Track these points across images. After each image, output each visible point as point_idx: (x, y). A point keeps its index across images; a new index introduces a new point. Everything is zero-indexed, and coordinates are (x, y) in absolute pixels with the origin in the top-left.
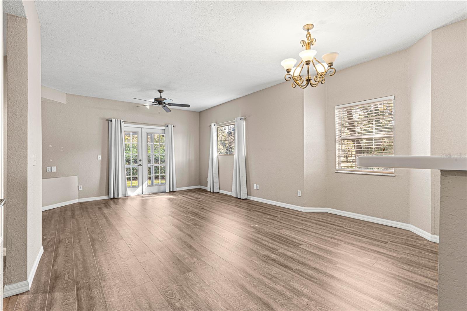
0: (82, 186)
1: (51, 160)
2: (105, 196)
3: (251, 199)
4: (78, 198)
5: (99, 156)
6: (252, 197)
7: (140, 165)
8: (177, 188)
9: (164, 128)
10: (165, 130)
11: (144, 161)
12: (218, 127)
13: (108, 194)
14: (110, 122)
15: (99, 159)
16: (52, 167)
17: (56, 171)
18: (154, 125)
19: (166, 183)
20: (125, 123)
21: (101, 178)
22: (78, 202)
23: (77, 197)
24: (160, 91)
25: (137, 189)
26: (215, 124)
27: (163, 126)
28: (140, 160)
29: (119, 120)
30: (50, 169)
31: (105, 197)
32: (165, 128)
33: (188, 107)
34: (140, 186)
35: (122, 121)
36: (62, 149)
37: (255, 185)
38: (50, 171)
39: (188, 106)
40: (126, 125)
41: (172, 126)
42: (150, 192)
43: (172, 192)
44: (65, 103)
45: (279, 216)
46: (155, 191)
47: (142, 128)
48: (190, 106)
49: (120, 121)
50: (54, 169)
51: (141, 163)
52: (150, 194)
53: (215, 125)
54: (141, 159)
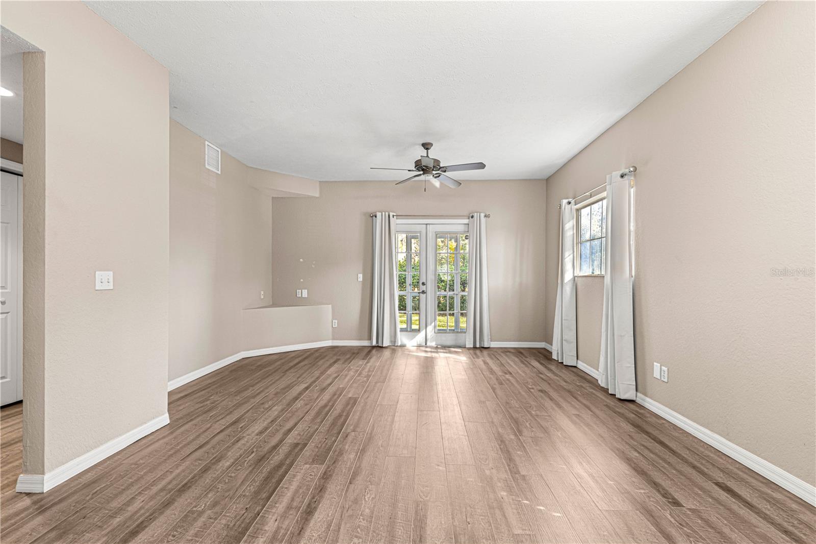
0: (336, 321)
1: (302, 280)
2: (367, 341)
3: (647, 405)
4: (332, 340)
5: (359, 275)
6: (648, 399)
7: (423, 292)
8: (491, 341)
9: (466, 221)
10: (468, 224)
11: (429, 284)
12: (578, 206)
13: (370, 338)
14: (374, 217)
15: (359, 280)
16: (303, 290)
17: (306, 296)
18: (447, 216)
19: (468, 330)
20: (398, 217)
21: (362, 311)
22: (331, 345)
23: (331, 337)
24: (426, 146)
25: (417, 335)
26: (570, 200)
27: (466, 218)
28: (423, 284)
29: (387, 214)
30: (300, 293)
31: (366, 343)
32: (468, 220)
33: (483, 168)
34: (422, 331)
35: (391, 214)
36: (314, 264)
37: (657, 366)
38: (300, 296)
39: (481, 166)
40: (399, 221)
41: (482, 215)
42: (439, 342)
43: (478, 349)
44: (317, 195)
45: (689, 504)
46: (448, 343)
47: (427, 224)
48: (485, 166)
49: (389, 216)
50: (305, 293)
51: (423, 288)
52: (439, 346)
53: (569, 203)
54: (425, 281)
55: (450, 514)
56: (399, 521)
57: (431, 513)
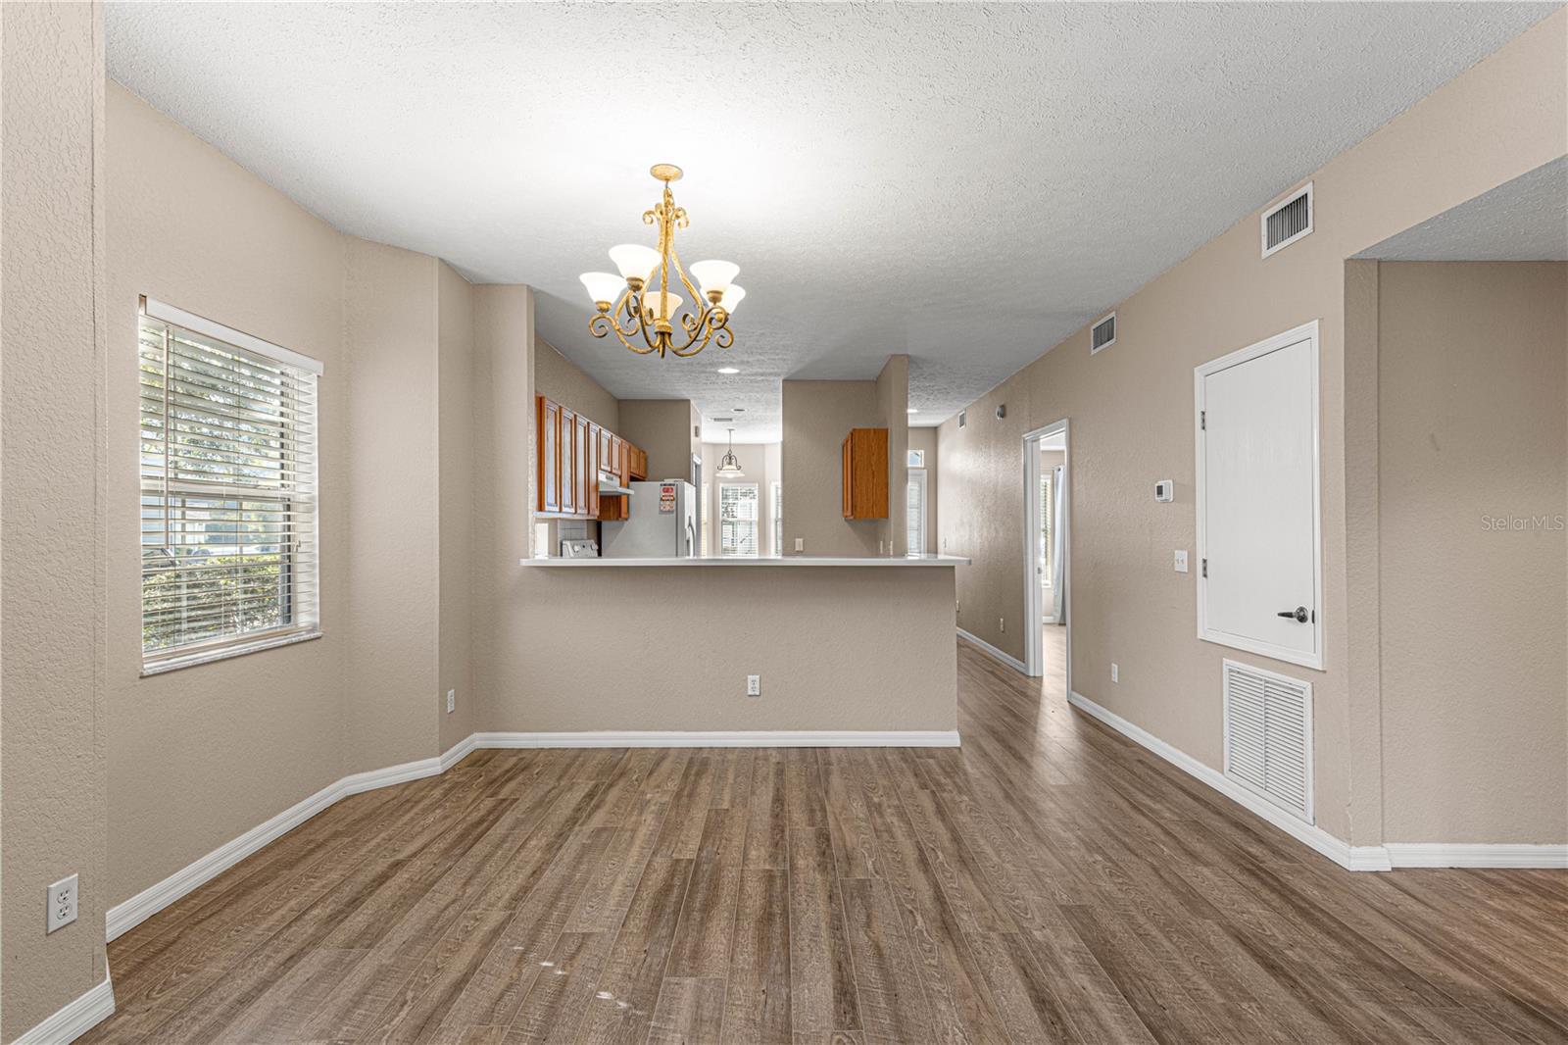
55: (793, 1007)
56: (880, 991)
57: (827, 1006)
